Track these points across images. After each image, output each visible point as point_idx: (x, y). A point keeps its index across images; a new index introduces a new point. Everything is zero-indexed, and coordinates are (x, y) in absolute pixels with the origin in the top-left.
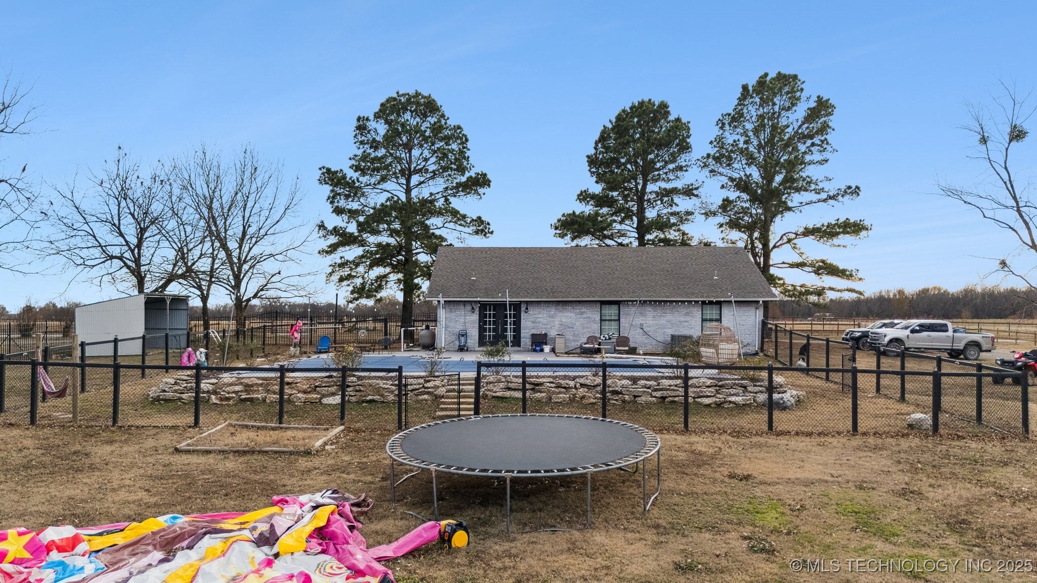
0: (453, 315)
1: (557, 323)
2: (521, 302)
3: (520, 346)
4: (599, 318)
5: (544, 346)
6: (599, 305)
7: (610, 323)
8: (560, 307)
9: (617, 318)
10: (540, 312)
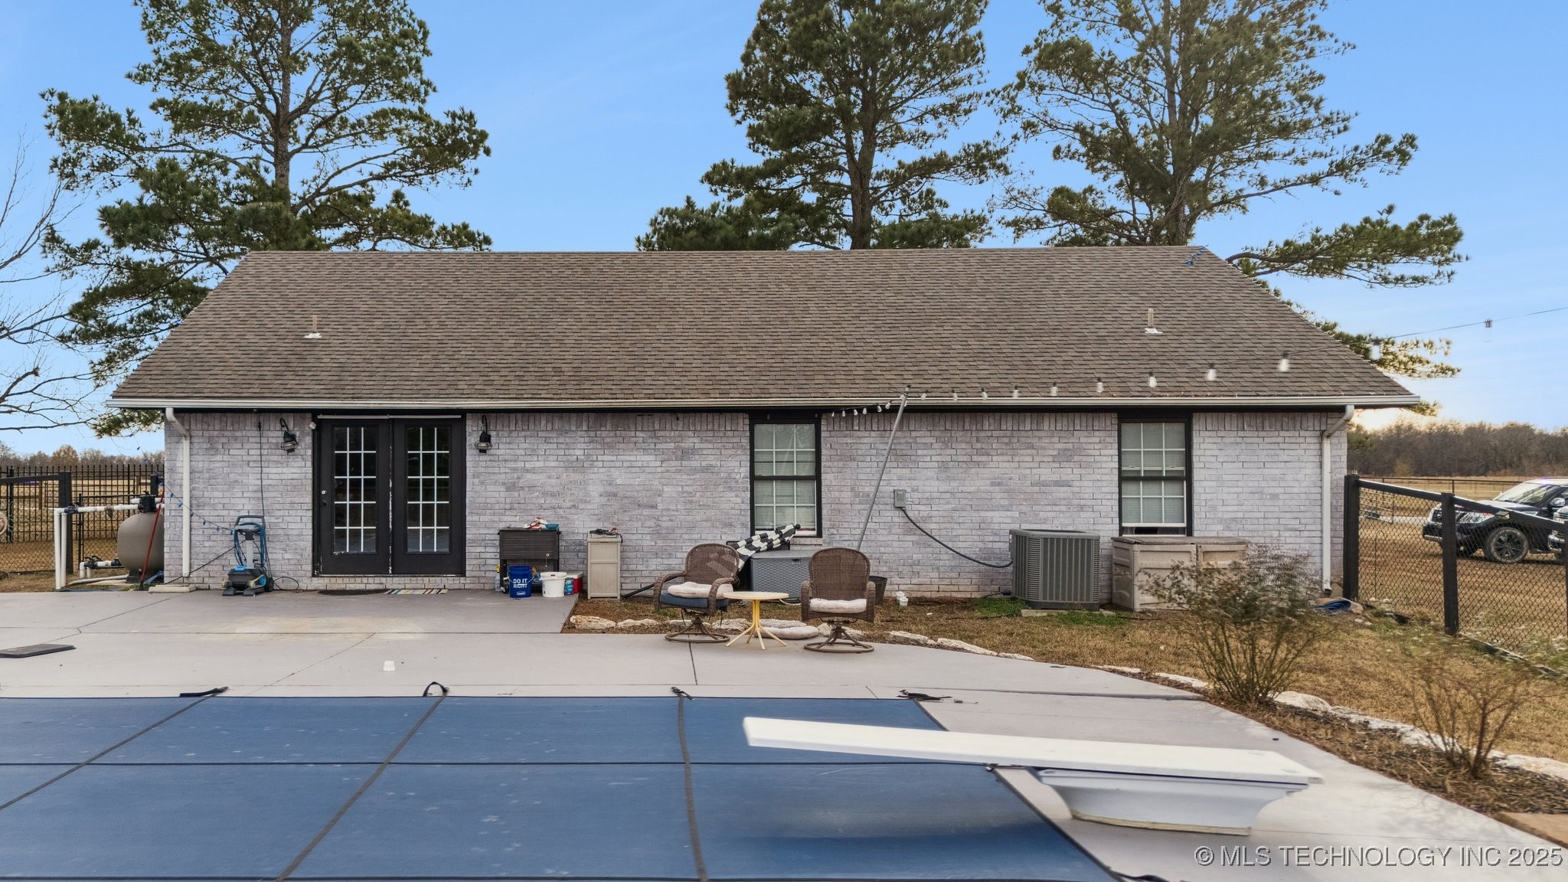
0: (219, 462)
1: (595, 490)
2: (463, 412)
3: (461, 572)
4: (745, 471)
5: (546, 576)
6: (743, 423)
7: (786, 488)
8: (606, 434)
9: (807, 470)
10: (533, 453)
